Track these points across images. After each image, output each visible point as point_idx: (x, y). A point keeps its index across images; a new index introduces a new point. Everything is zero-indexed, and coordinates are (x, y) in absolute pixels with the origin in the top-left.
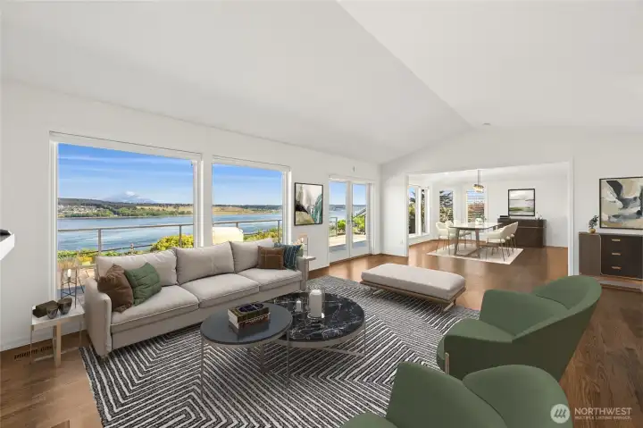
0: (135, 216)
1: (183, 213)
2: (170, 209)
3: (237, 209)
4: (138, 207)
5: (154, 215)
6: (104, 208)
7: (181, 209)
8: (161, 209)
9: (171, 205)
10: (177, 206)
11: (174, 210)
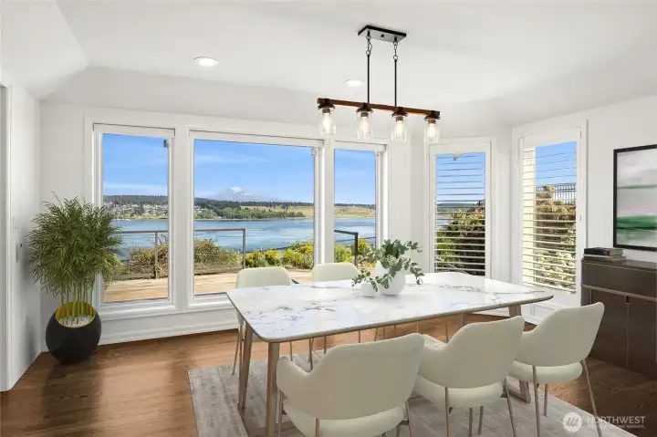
0: (239, 217)
1: (292, 215)
2: (278, 210)
3: (365, 210)
4: (243, 207)
5: (259, 217)
6: (208, 208)
7: (290, 210)
8: (267, 209)
9: (278, 204)
10: (286, 205)
11: (283, 211)
